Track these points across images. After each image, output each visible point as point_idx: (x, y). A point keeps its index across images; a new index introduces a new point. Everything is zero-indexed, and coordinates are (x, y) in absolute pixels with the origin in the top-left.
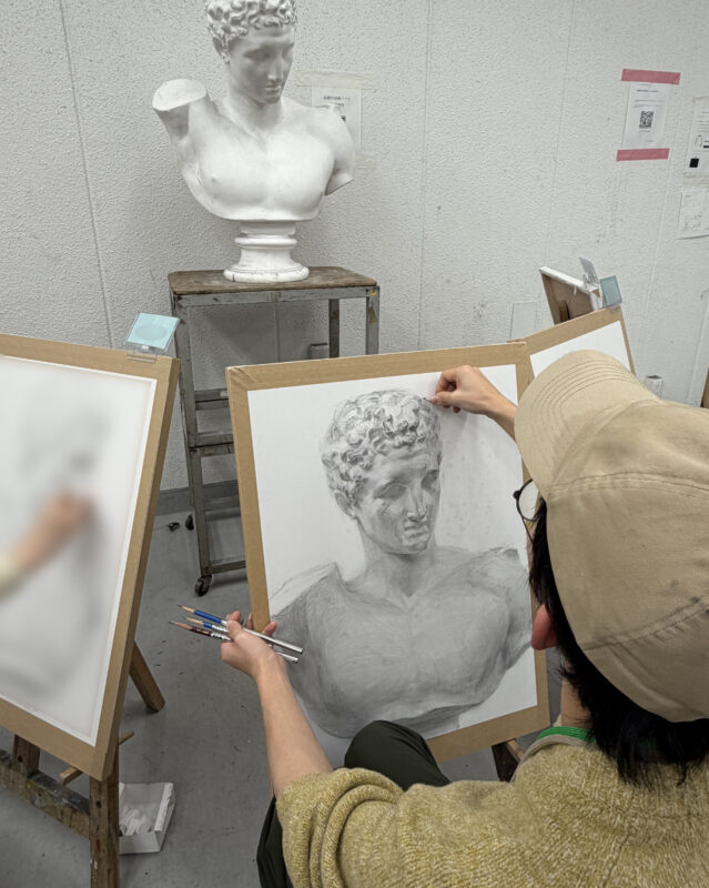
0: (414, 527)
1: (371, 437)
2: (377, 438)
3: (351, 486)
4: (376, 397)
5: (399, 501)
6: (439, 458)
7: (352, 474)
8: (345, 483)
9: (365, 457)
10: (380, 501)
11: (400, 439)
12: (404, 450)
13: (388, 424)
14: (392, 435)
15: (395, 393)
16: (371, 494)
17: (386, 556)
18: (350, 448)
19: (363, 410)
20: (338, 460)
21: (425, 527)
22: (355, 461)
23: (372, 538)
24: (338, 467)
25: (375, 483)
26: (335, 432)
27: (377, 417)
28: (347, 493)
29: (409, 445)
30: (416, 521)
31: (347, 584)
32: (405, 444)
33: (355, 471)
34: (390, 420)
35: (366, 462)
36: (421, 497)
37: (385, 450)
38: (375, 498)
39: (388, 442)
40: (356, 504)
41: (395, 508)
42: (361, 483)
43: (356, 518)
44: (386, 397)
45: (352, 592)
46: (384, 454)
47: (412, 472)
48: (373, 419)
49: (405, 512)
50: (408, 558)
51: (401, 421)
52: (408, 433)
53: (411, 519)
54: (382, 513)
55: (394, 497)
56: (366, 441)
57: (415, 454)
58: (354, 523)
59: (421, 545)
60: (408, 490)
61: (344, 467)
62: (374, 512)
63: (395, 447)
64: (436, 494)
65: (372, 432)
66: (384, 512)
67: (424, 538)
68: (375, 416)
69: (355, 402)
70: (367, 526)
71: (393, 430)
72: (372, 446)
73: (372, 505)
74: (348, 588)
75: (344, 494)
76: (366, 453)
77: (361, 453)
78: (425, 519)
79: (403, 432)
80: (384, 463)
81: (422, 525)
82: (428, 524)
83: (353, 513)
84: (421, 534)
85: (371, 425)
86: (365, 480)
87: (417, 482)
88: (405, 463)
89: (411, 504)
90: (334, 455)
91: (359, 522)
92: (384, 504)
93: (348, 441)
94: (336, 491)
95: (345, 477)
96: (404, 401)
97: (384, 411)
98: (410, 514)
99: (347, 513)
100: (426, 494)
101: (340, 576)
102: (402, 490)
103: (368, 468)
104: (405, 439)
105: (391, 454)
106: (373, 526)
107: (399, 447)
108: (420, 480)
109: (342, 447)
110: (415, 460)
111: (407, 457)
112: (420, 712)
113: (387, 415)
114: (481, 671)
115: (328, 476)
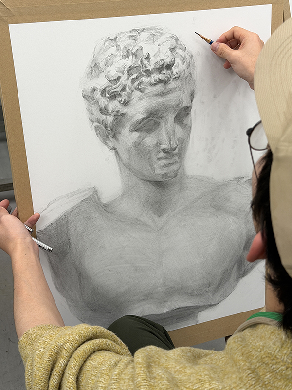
0: (166, 158)
1: (129, 74)
2: (135, 76)
3: (110, 119)
4: (134, 35)
5: (153, 135)
6: (192, 95)
7: (110, 108)
8: (104, 117)
9: (123, 93)
10: (136, 134)
11: (156, 76)
12: (159, 88)
13: (146, 62)
14: (149, 73)
15: (153, 32)
16: (128, 127)
17: (140, 182)
18: (109, 84)
19: (122, 47)
20: (98, 95)
21: (176, 158)
22: (114, 96)
23: (128, 167)
24: (97, 102)
25: (132, 117)
26: (95, 68)
27: (135, 55)
28: (106, 126)
29: (164, 82)
30: (168, 152)
31: (105, 206)
32: (160, 81)
33: (114, 105)
34: (148, 58)
35: (124, 98)
36: (174, 131)
37: (141, 87)
38: (131, 131)
39: (144, 79)
40: (114, 136)
41: (150, 140)
42: (119, 117)
43: (114, 149)
44: (144, 35)
45: (108, 212)
46: (141, 91)
47: (167, 108)
48: (131, 57)
49: (159, 144)
50: (160, 185)
51: (158, 59)
52: (165, 71)
53: (164, 150)
54: (138, 145)
55: (149, 130)
56: (124, 77)
57: (170, 91)
58: (112, 153)
59: (173, 174)
60: (162, 124)
61: (103, 102)
62: (130, 144)
63: (152, 85)
64: (188, 129)
65: (130, 69)
66: (139, 144)
67: (175, 167)
68: (133, 54)
69: (115, 39)
70: (124, 156)
71: (149, 68)
72: (129, 83)
73: (128, 137)
74: (106, 209)
75: (103, 127)
76: (124, 89)
77: (119, 89)
78: (176, 151)
79: (160, 69)
80: (140, 99)
81: (174, 155)
82: (179, 155)
83: (111, 145)
84: (172, 164)
85: (130, 62)
86: (123, 115)
87: (171, 117)
88: (160, 100)
89: (164, 137)
90: (94, 90)
91: (117, 153)
92: (140, 137)
93: (107, 77)
94: (96, 124)
95: (104, 111)
96: (161, 39)
97: (142, 49)
98: (163, 146)
99: (106, 144)
100: (178, 129)
101: (99, 199)
102: (157, 124)
103: (126, 104)
104: (161, 77)
105: (147, 91)
106: (130, 156)
107: (155, 85)
108: (174, 116)
109: (101, 82)
110: (169, 97)
111: (162, 94)
112: (166, 310)
113: (145, 53)
114: (219, 278)
115: (88, 110)
